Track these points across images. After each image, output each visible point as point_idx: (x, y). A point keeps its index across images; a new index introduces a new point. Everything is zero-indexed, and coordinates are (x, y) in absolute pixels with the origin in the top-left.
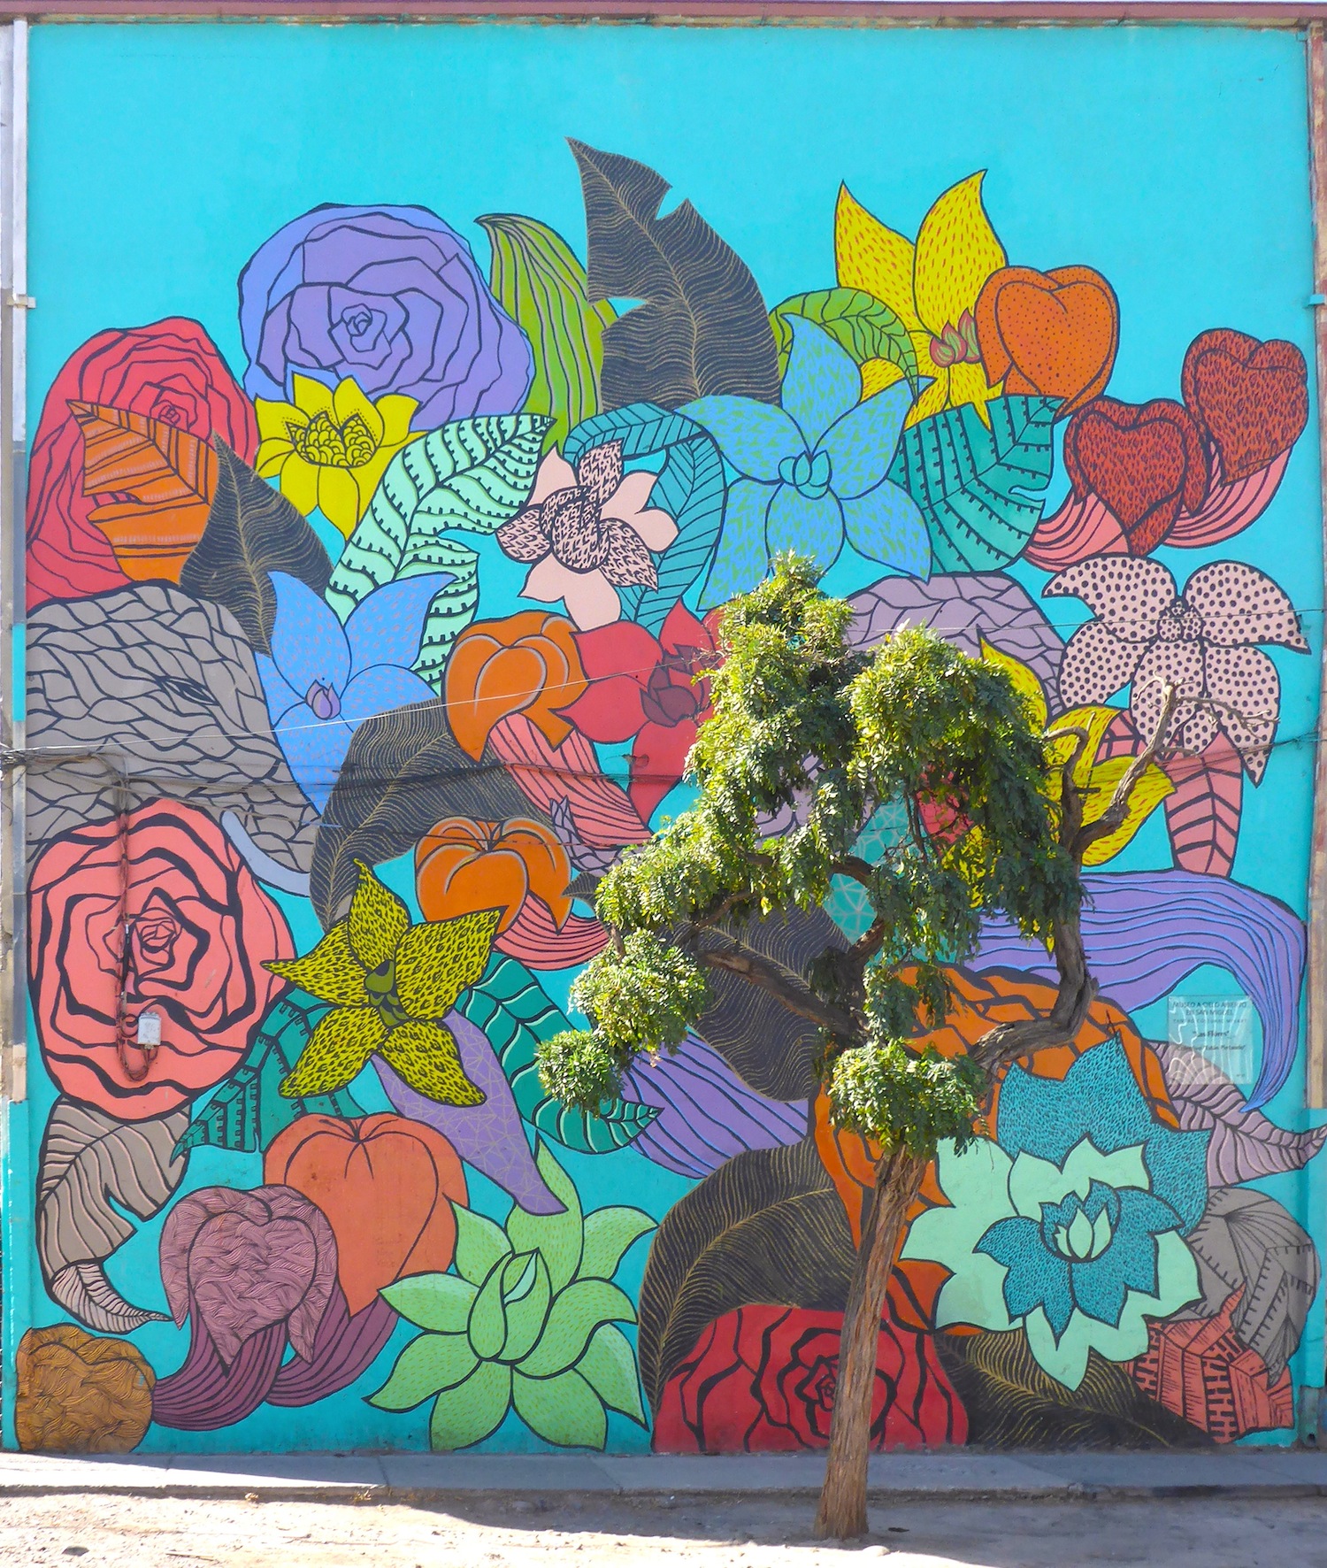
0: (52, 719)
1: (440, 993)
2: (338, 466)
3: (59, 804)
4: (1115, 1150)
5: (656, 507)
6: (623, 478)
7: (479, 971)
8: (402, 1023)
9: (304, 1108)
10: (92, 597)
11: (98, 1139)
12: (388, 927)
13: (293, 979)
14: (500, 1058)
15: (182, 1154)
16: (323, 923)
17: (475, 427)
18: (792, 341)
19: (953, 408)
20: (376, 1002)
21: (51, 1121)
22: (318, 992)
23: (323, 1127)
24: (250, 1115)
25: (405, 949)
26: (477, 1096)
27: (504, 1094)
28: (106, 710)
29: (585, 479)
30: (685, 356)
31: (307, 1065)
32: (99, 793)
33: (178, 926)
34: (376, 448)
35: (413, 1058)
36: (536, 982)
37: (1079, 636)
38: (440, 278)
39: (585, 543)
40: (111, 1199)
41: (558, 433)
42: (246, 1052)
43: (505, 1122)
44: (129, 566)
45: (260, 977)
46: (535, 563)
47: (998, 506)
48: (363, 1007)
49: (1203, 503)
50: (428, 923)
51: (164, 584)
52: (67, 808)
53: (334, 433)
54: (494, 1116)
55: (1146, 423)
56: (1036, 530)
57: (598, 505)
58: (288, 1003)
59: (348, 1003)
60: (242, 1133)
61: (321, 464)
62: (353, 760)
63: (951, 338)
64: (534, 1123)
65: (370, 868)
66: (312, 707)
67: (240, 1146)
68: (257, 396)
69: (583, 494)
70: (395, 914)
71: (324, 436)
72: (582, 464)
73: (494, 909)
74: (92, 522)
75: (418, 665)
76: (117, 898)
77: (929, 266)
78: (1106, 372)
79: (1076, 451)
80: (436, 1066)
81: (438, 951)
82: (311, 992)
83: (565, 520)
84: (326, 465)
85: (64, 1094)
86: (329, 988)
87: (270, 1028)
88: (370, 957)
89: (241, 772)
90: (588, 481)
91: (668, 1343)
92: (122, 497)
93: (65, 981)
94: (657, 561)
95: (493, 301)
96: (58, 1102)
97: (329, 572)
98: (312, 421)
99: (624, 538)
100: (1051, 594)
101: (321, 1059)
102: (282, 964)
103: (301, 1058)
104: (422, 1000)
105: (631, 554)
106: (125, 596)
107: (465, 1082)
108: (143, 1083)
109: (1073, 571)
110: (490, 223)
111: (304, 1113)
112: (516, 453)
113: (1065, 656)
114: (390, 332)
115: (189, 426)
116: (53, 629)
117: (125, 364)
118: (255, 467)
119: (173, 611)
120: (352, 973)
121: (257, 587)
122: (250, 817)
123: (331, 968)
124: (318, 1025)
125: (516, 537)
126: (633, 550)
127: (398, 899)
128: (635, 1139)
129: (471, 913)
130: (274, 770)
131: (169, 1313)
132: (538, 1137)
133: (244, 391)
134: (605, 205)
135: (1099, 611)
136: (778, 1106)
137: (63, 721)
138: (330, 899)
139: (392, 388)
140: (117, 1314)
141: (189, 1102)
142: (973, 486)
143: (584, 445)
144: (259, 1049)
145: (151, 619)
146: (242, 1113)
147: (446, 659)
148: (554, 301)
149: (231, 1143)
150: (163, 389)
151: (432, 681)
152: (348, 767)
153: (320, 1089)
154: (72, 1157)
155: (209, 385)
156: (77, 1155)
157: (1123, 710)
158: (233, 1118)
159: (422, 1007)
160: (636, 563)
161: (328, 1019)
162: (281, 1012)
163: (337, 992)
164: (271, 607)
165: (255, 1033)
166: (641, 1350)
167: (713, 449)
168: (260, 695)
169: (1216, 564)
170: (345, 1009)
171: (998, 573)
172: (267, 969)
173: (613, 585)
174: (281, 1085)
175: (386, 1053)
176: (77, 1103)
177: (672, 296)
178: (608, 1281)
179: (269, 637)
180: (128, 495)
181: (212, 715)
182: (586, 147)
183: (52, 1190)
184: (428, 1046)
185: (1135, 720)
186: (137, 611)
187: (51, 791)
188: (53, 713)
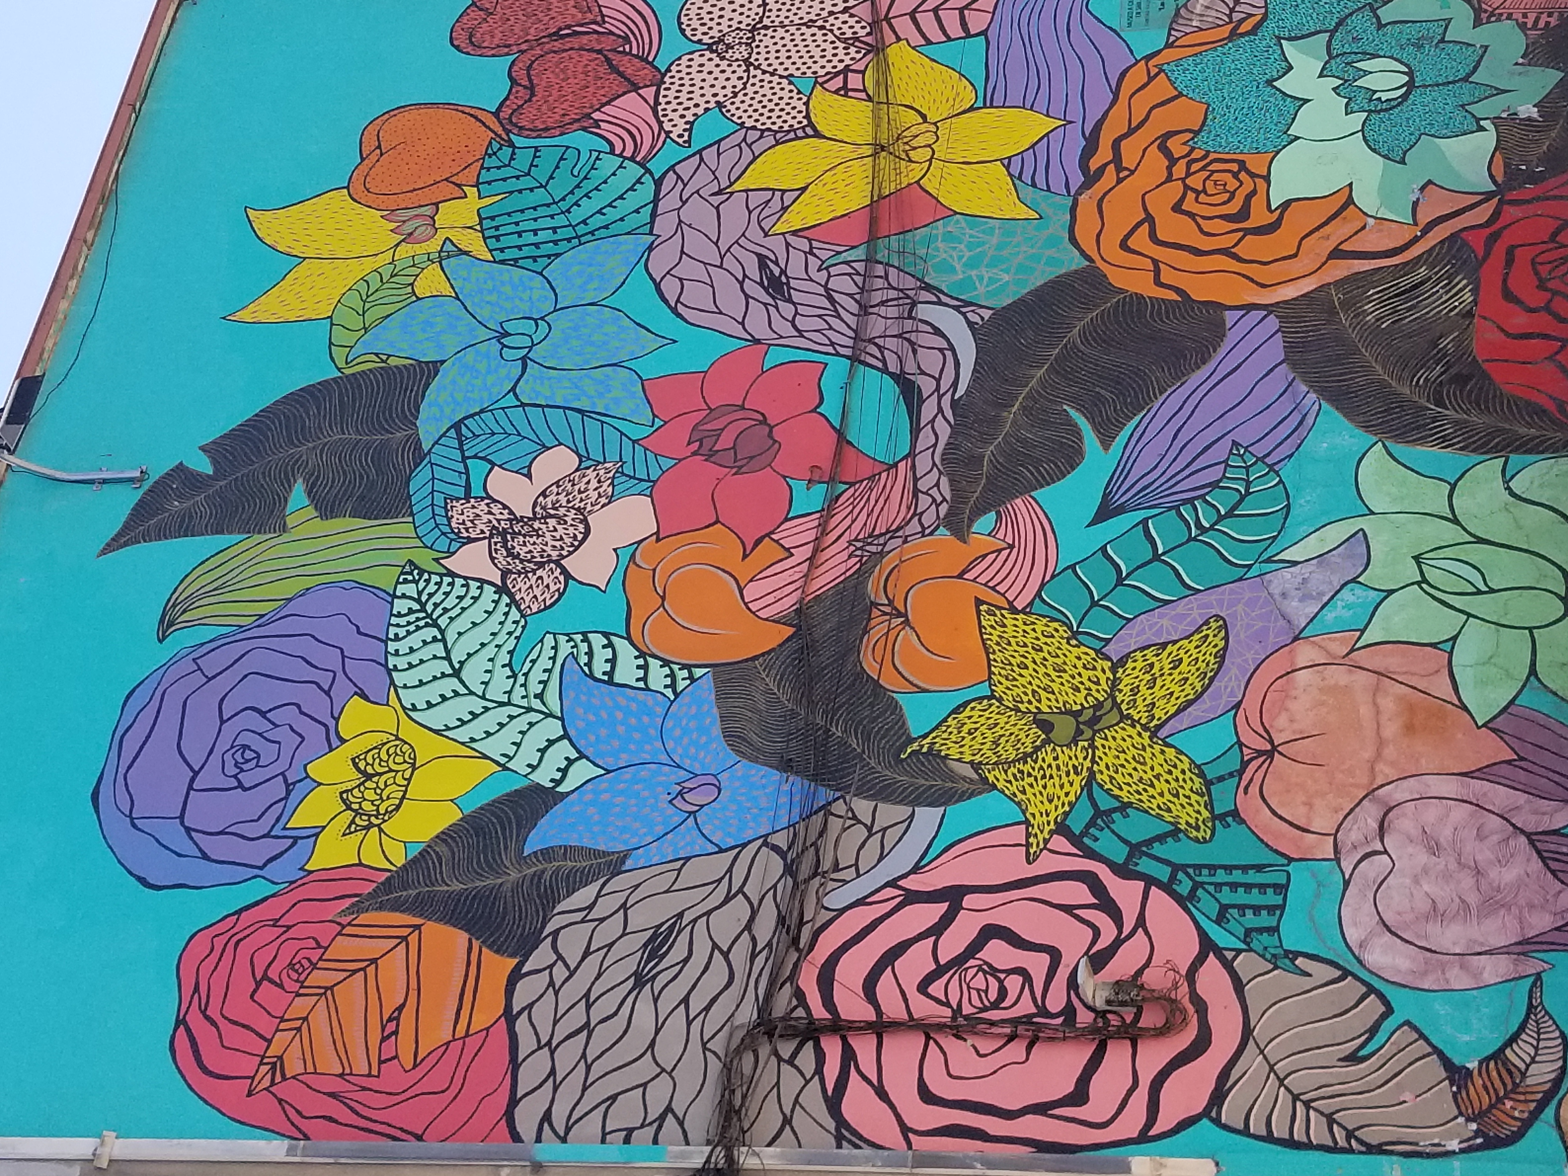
0: (670, 1119)
1: (1079, 664)
2: (409, 780)
3: (788, 1112)
4: (1286, 60)
5: (530, 466)
6: (489, 497)
7: (1056, 625)
8: (1116, 705)
9: (1227, 814)
10: (515, 1065)
11: (1272, 1068)
12: (991, 721)
13: (1052, 826)
14: (1167, 602)
15: (1293, 961)
16: (980, 793)
17: (397, 638)
18: (377, 355)
19: (481, 224)
20: (1088, 733)
21: (1245, 1132)
22: (1072, 797)
23: (1254, 789)
24: (1237, 876)
25: (1022, 702)
26: (1214, 625)
27: (1212, 597)
28: (667, 1053)
29: (482, 532)
30: (368, 446)
31: (1169, 810)
32: (780, 1059)
33: (972, 962)
34: (397, 738)
35: (1163, 692)
36: (1073, 567)
37: (735, 119)
38: (214, 677)
39: (555, 530)
40: (1362, 1053)
41: (424, 559)
42: (1150, 881)
43: (1248, 595)
44: (480, 1021)
45: (1047, 864)
46: (568, 576)
47: (587, 186)
48: (1094, 748)
49: (619, 36)
50: (990, 678)
51: (515, 976)
52: (796, 1101)
53: (368, 784)
54: (1240, 608)
55: (530, 80)
56: (620, 155)
57: (514, 519)
58: (1085, 833)
59: (1087, 764)
60: (1262, 887)
61: (403, 797)
62: (774, 761)
63: (408, 228)
64: (1250, 567)
65: (915, 740)
66: (702, 806)
67: (1282, 889)
68: (302, 869)
69: (499, 533)
70: (976, 713)
71: (370, 795)
72: (465, 535)
73: (979, 613)
74: (415, 1066)
75: (669, 692)
76: (928, 1038)
77: (330, 247)
78: (472, 112)
79: (546, 129)
80: (1174, 668)
81: (1026, 667)
82: (1072, 805)
83: (525, 549)
84: (405, 792)
85: (1205, 1113)
86: (1067, 785)
87: (1119, 853)
88: (1029, 741)
89: (775, 886)
90: (486, 530)
91: (1530, 425)
92: (391, 1027)
93: (1041, 1109)
94: (590, 463)
95: (257, 623)
96: (1217, 1121)
97: (538, 788)
98: (349, 808)
99: (558, 494)
100: (689, 142)
101: (1162, 794)
102: (1031, 840)
103: (1159, 817)
104: (1088, 684)
105: (577, 488)
106: (522, 1025)
107: (1197, 637)
108: (1191, 1009)
109: (667, 126)
110: (169, 626)
111: (1235, 813)
112: (437, 598)
113: (754, 128)
114: (263, 725)
115: (319, 946)
116: (547, 1117)
117: (221, 1022)
118: (389, 871)
119: (551, 967)
120: (1049, 759)
121: (540, 867)
122: (834, 876)
123: (1041, 783)
124: (1117, 797)
125: (535, 597)
126: (573, 485)
127: (957, 711)
128: (1271, 467)
129: (981, 634)
130: (775, 848)
131: (1532, 979)
132: (1269, 560)
133: (292, 883)
134: (183, 521)
135: (712, 105)
136: (1231, 338)
137: (674, 1105)
138: (950, 785)
139: (331, 723)
140: (1536, 1048)
141: (1219, 953)
142: (564, 206)
143: (443, 534)
144: (1145, 865)
145: (556, 993)
146: (1234, 886)
147: (666, 663)
148: (276, 564)
149: (1278, 900)
150: (265, 977)
151: (692, 679)
152: (786, 765)
153: (1202, 795)
154: (1299, 1104)
155: (275, 923)
156: (1296, 1098)
157: (816, 82)
158: (1241, 897)
159: (1098, 683)
160: (588, 482)
161: (1108, 786)
162: (1096, 839)
163: (1072, 776)
164: (567, 851)
165: (1123, 871)
166: (1542, 452)
167: (477, 417)
168: (678, 864)
169: (680, 24)
170: (1095, 768)
171: (658, 183)
172: (1036, 856)
173: (609, 502)
174: (1197, 840)
175: (1155, 722)
176: (1218, 1097)
177: (301, 457)
178: (1453, 487)
179: (605, 854)
180: (390, 1020)
181: (695, 921)
182: (113, 539)
183: (1350, 1134)
184: (1148, 677)
185: (828, 73)
186: (543, 1013)
187: (771, 1119)
188: (662, 1118)
